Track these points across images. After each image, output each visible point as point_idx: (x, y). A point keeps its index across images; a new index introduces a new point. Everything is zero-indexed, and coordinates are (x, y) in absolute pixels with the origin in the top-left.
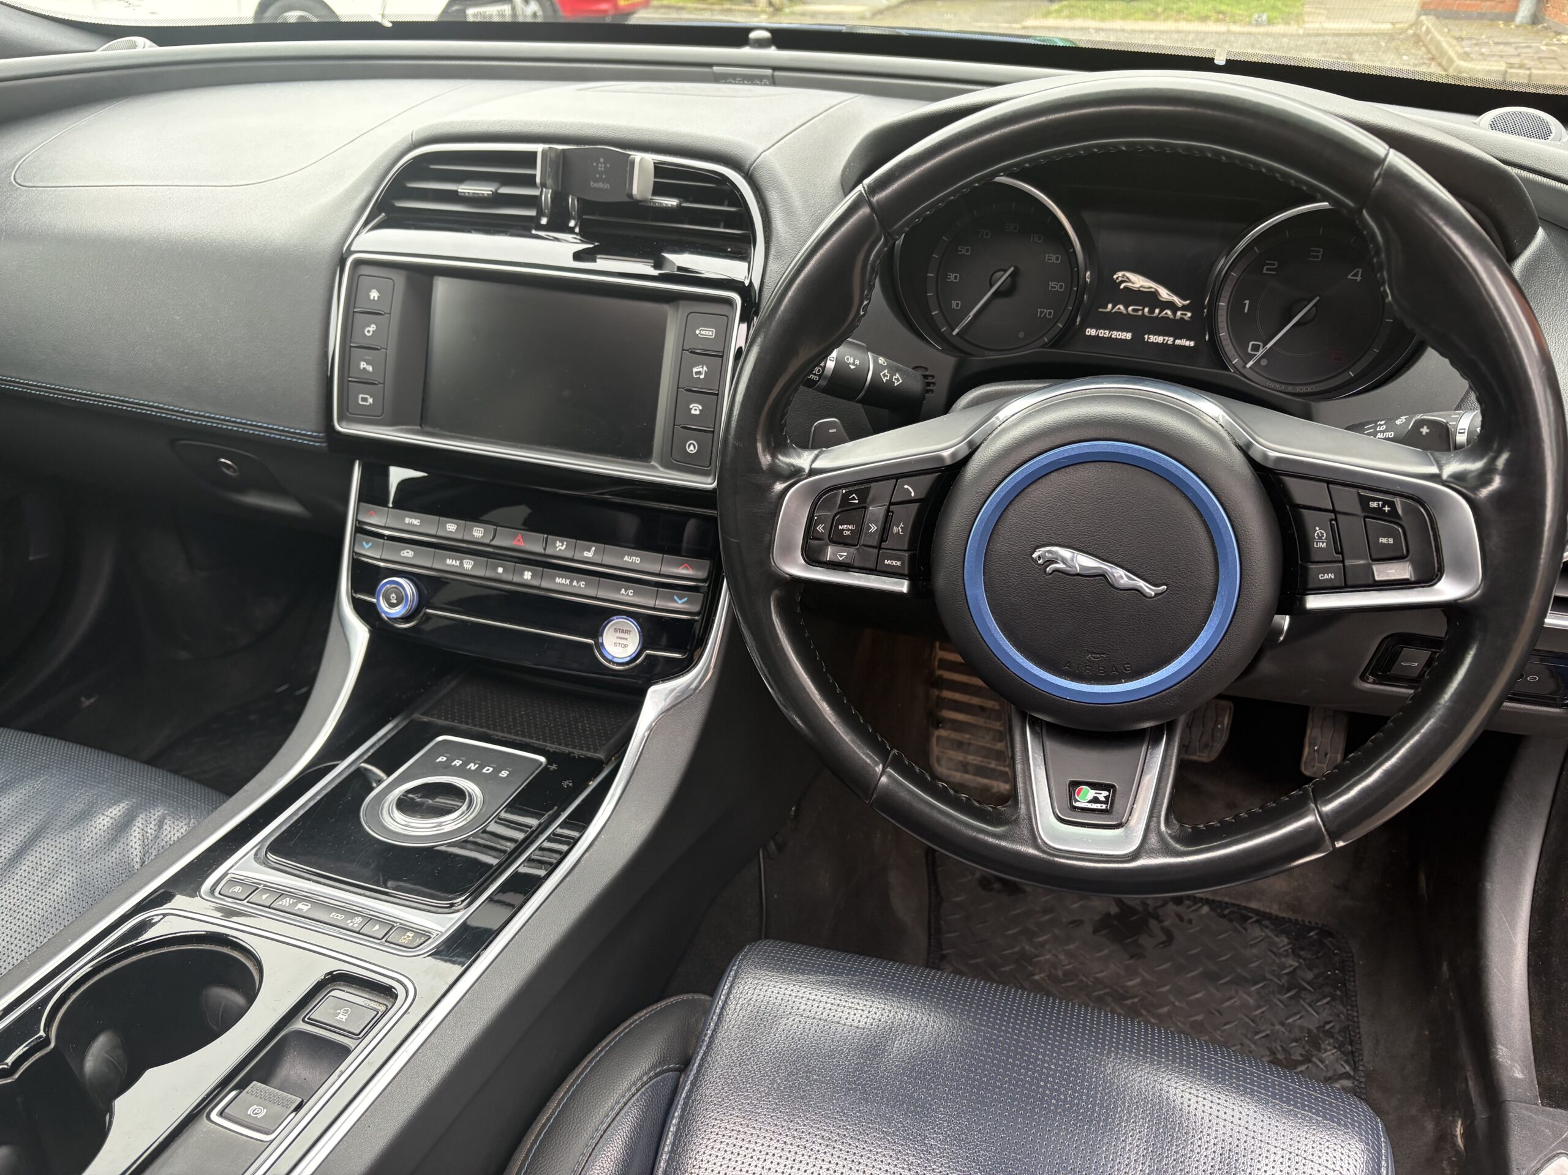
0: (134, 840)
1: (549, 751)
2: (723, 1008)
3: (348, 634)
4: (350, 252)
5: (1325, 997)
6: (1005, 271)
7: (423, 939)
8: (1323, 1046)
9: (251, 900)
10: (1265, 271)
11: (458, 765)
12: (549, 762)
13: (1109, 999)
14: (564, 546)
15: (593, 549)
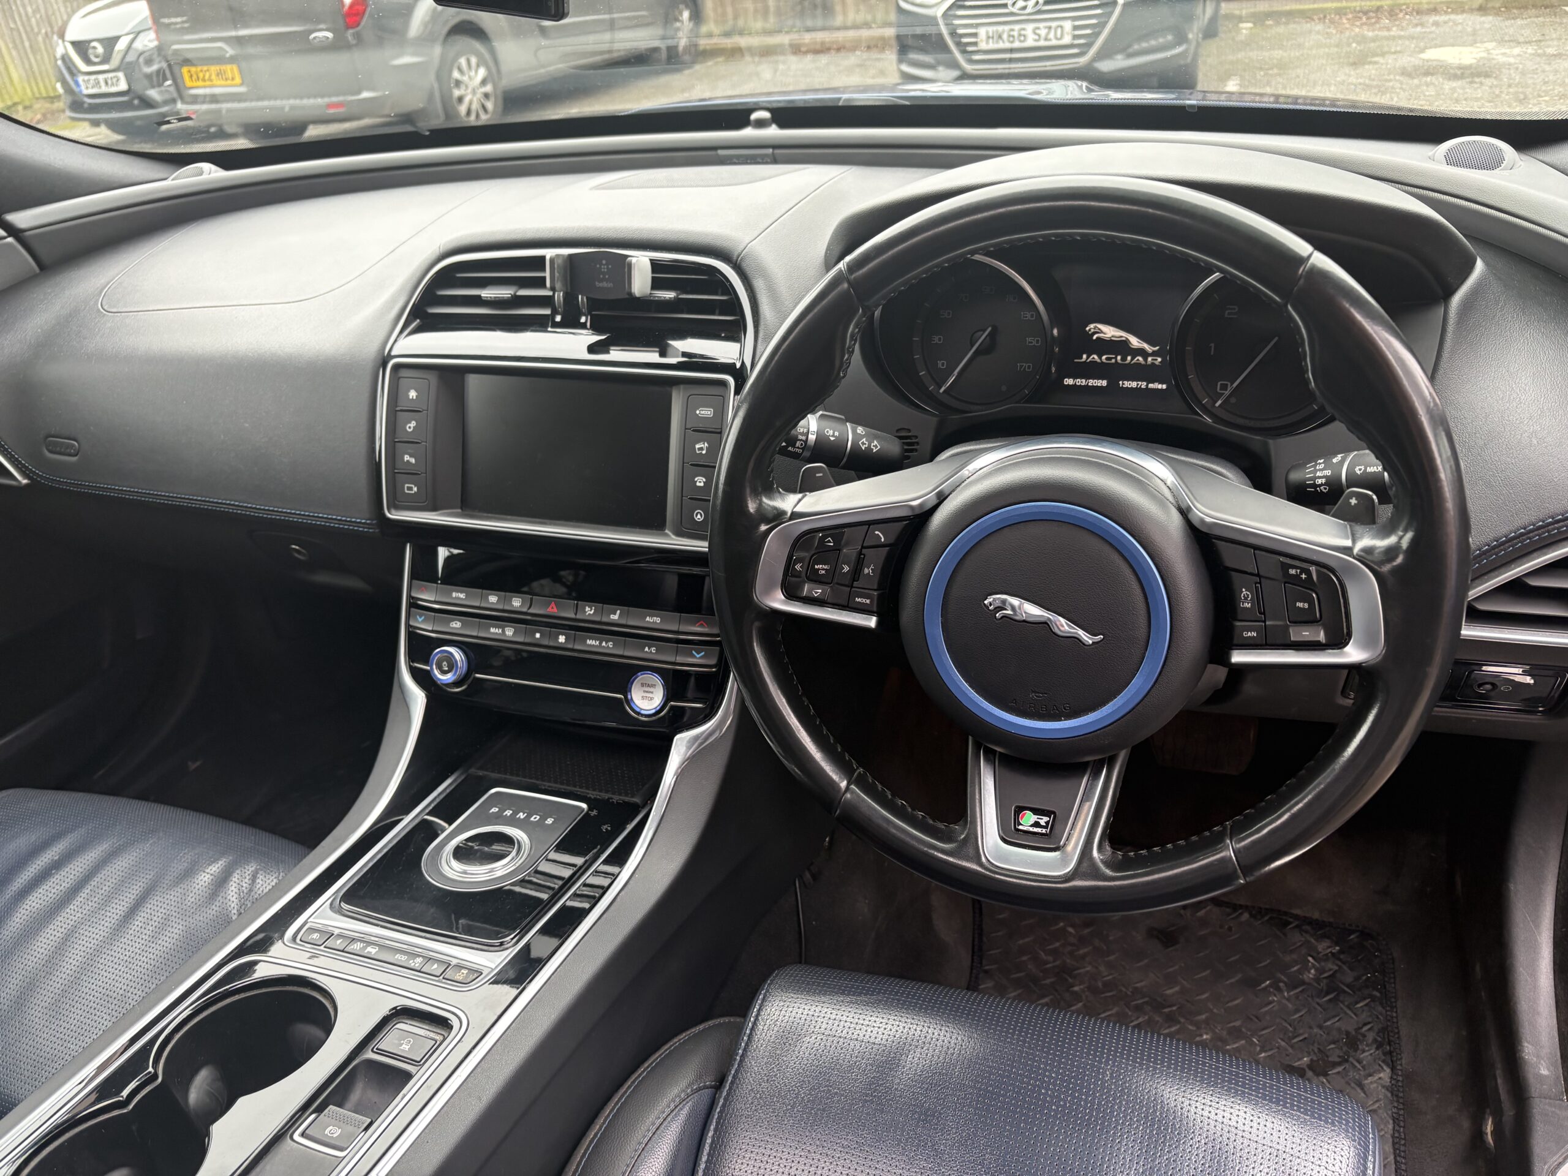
0: (232, 894)
1: (590, 798)
2: (752, 1029)
3: (408, 699)
4: (390, 357)
5: (1365, 999)
6: (984, 331)
7: (476, 975)
8: (1360, 1047)
9: (328, 946)
10: (1226, 316)
11: (509, 814)
12: (590, 809)
13: (1148, 1008)
14: (593, 611)
15: (618, 612)
